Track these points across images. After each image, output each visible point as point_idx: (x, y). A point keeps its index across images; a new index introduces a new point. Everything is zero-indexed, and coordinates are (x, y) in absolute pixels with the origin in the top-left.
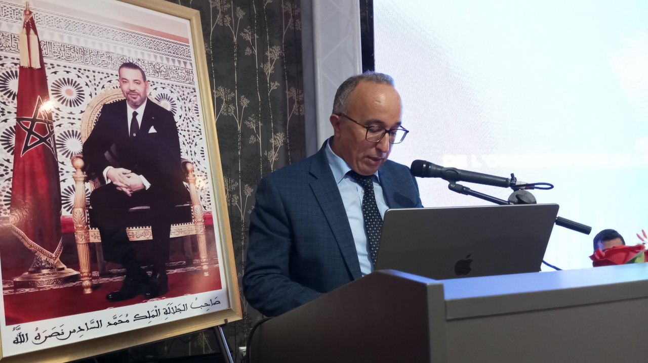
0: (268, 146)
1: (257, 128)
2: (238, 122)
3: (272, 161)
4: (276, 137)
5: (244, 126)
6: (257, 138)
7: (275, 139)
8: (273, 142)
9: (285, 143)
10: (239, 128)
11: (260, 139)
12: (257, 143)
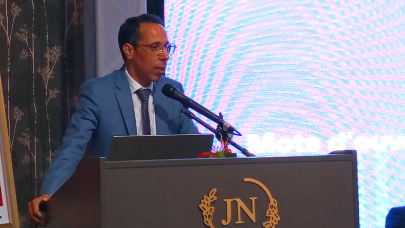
0: (42, 62)
1: (30, 40)
2: (7, 33)
3: (46, 80)
4: (51, 51)
5: (14, 39)
6: (29, 52)
7: (50, 54)
8: (48, 57)
9: (62, 58)
10: (9, 41)
11: (33, 54)
12: (30, 58)
